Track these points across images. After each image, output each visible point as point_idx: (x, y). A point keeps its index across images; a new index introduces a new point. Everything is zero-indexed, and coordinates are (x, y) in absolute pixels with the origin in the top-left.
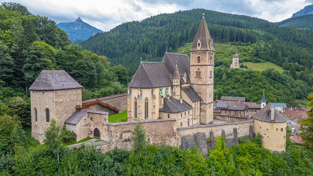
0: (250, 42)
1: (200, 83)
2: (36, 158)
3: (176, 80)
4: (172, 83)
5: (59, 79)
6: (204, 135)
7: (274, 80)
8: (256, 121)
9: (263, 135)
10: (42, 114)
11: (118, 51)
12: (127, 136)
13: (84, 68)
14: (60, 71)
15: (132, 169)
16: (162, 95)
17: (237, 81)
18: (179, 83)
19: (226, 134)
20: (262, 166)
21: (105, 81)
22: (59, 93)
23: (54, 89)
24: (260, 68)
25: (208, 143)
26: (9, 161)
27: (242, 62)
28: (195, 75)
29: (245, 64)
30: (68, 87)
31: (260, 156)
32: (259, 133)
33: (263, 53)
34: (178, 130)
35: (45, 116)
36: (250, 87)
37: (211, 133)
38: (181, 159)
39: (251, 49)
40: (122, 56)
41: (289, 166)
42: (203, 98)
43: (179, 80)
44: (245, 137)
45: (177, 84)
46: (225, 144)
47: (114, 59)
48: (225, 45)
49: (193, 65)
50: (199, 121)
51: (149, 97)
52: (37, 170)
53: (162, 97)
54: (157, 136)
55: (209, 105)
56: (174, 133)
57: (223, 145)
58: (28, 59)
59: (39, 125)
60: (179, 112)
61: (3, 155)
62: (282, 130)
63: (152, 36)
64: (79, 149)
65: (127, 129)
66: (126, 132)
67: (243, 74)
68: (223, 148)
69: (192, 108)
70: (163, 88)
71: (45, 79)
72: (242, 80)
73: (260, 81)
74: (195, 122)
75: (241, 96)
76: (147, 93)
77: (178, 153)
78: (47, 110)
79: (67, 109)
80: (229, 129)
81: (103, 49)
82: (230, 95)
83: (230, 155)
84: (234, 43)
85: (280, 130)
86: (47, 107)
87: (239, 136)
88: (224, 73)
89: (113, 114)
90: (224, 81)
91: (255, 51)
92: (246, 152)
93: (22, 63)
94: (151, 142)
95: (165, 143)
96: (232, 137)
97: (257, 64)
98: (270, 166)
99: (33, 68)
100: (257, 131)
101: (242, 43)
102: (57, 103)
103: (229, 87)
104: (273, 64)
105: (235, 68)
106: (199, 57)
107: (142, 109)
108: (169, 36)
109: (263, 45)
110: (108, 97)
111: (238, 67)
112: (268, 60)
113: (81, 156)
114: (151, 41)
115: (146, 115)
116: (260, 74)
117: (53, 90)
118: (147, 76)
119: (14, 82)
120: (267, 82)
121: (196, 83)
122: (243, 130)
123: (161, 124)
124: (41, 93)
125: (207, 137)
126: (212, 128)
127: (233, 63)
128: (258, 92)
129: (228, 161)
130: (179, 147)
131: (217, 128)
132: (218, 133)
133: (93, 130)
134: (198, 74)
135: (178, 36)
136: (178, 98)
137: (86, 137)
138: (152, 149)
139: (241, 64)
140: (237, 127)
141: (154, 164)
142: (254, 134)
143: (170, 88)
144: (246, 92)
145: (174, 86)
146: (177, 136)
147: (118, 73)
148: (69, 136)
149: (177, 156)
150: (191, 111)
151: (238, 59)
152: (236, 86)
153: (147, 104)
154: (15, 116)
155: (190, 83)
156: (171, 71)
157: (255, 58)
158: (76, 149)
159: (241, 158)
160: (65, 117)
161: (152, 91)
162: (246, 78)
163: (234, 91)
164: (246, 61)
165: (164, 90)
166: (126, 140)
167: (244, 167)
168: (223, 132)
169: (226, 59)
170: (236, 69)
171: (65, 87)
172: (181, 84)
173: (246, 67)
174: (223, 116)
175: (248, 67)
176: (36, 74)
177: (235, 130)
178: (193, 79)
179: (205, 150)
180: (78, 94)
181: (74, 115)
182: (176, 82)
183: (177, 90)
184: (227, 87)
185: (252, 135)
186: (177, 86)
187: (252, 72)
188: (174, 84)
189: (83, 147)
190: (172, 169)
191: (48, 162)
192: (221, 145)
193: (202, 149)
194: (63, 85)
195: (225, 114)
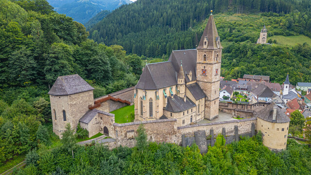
0: (283, 12)
1: (206, 81)
2: (56, 154)
3: (180, 80)
4: (177, 82)
5: (73, 83)
6: (204, 132)
7: (304, 56)
8: (258, 119)
9: (264, 133)
10: (60, 115)
11: (142, 24)
12: (130, 135)
13: (98, 64)
14: (74, 76)
15: (133, 166)
16: (166, 95)
17: (263, 58)
18: (183, 82)
19: (226, 131)
20: (258, 164)
21: (120, 73)
22: (73, 96)
23: (68, 93)
24: (290, 43)
25: (207, 139)
26: (34, 157)
27: (272, 35)
28: (201, 72)
29: (273, 38)
30: (80, 91)
31: (257, 153)
32: (260, 131)
33: (296, 26)
34: (179, 128)
35: (62, 116)
36: (276, 65)
37: (211, 131)
38: (179, 156)
39: (284, 20)
40: (145, 30)
41: (286, 164)
42: (208, 95)
43: (183, 80)
44: (247, 134)
45: (182, 83)
46: (225, 141)
47: (137, 33)
48: (254, 16)
49: (200, 63)
50: (203, 116)
51: (153, 97)
52: (56, 164)
53: (166, 97)
54: (158, 134)
55: (214, 101)
56: (174, 132)
57: (223, 142)
58: (48, 62)
59: (58, 124)
60: (181, 112)
61: (30, 151)
62: (283, 130)
63: (177, 8)
64: (90, 146)
65: (131, 129)
66: (129, 132)
67: (270, 50)
68: (223, 144)
69: (196, 106)
70: (167, 88)
71: (60, 85)
72: (268, 57)
73: (288, 59)
74: (198, 118)
75: (265, 75)
76: (151, 94)
77: (177, 151)
78: (64, 112)
79: (81, 109)
80: (229, 127)
81: (127, 22)
82: (254, 73)
83: (228, 153)
84: (265, 13)
85: (280, 130)
86: (63, 109)
87: (239, 133)
88: (250, 50)
89: (125, 106)
90: (248, 58)
91: (287, 24)
92: (245, 149)
93: (44, 65)
94: (153, 140)
95: (166, 140)
96: (233, 134)
97: (288, 38)
98: (266, 164)
99: (53, 69)
100: (259, 128)
101: (275, 14)
102: (71, 105)
103: (253, 65)
104: (306, 37)
105: (262, 43)
106: (205, 55)
107: (146, 108)
108: (194, 7)
109: (297, 16)
110: (120, 92)
111: (265, 43)
112: (301, 33)
113: (91, 153)
114: (175, 13)
115: (151, 114)
116: (289, 51)
117: (67, 95)
118: (152, 78)
119: (38, 80)
120: (296, 59)
121: (202, 80)
122: (245, 127)
123: (162, 124)
124: (58, 97)
125: (207, 135)
126: (212, 126)
127: (261, 38)
128: (284, 70)
129: (225, 158)
130: (179, 144)
131: (218, 126)
132: (218, 130)
133: (103, 128)
134: (204, 72)
135: (204, 7)
136: (182, 96)
137: (98, 133)
138: (152, 147)
139: (269, 38)
140: (239, 125)
141: (154, 160)
142: (256, 131)
143: (174, 87)
144: (271, 71)
145: (179, 85)
146: (178, 134)
147: (133, 62)
148: (83, 133)
149: (176, 154)
150: (194, 109)
151: (266, 34)
152: (261, 63)
153: (151, 104)
154: (39, 115)
155: (196, 80)
156: (177, 69)
157: (287, 31)
158: (88, 145)
159: (238, 155)
160: (79, 116)
161: (156, 92)
162: (273, 55)
163: (258, 69)
164: (276, 34)
165: (168, 89)
166: (130, 139)
167: (240, 163)
168: (224, 130)
169: (254, 32)
170: (263, 45)
171: (78, 91)
172: (186, 83)
173: (275, 42)
174: (230, 110)
175: (278, 41)
176: (55, 75)
177: (236, 128)
178: (199, 76)
179: (204, 147)
180: (90, 95)
181: (87, 113)
182: (180, 81)
183: (182, 89)
184: (251, 65)
185: (254, 132)
186: (181, 85)
187: (280, 49)
188: (178, 83)
189: (94, 144)
190: (169, 166)
191: (65, 157)
192: (221, 141)
193: (202, 145)
194: (76, 89)
195: (231, 108)
